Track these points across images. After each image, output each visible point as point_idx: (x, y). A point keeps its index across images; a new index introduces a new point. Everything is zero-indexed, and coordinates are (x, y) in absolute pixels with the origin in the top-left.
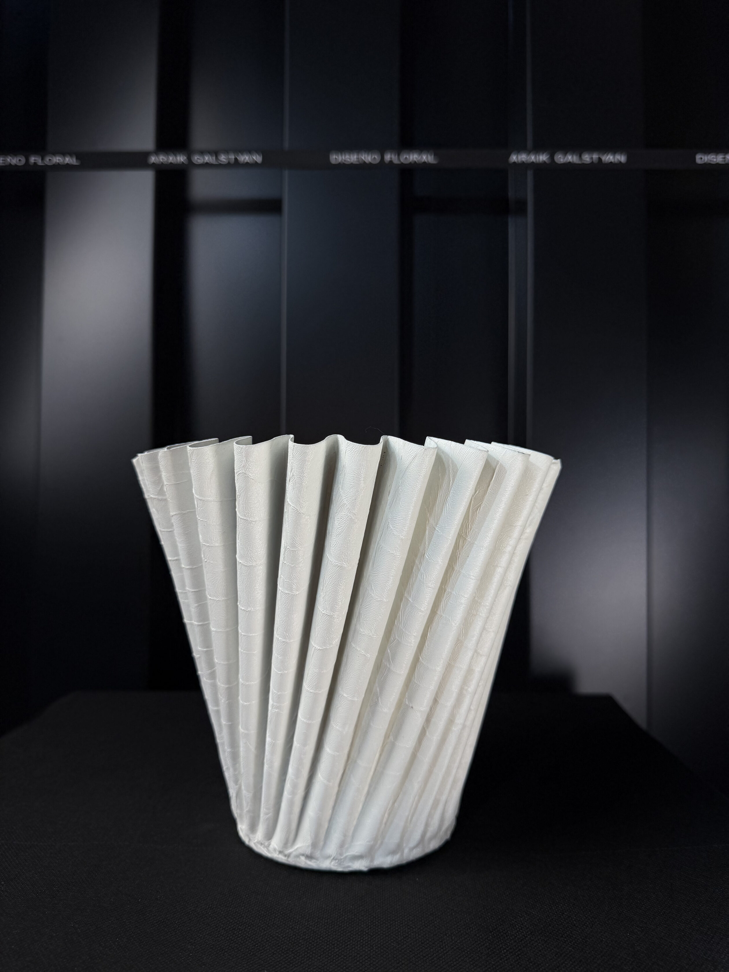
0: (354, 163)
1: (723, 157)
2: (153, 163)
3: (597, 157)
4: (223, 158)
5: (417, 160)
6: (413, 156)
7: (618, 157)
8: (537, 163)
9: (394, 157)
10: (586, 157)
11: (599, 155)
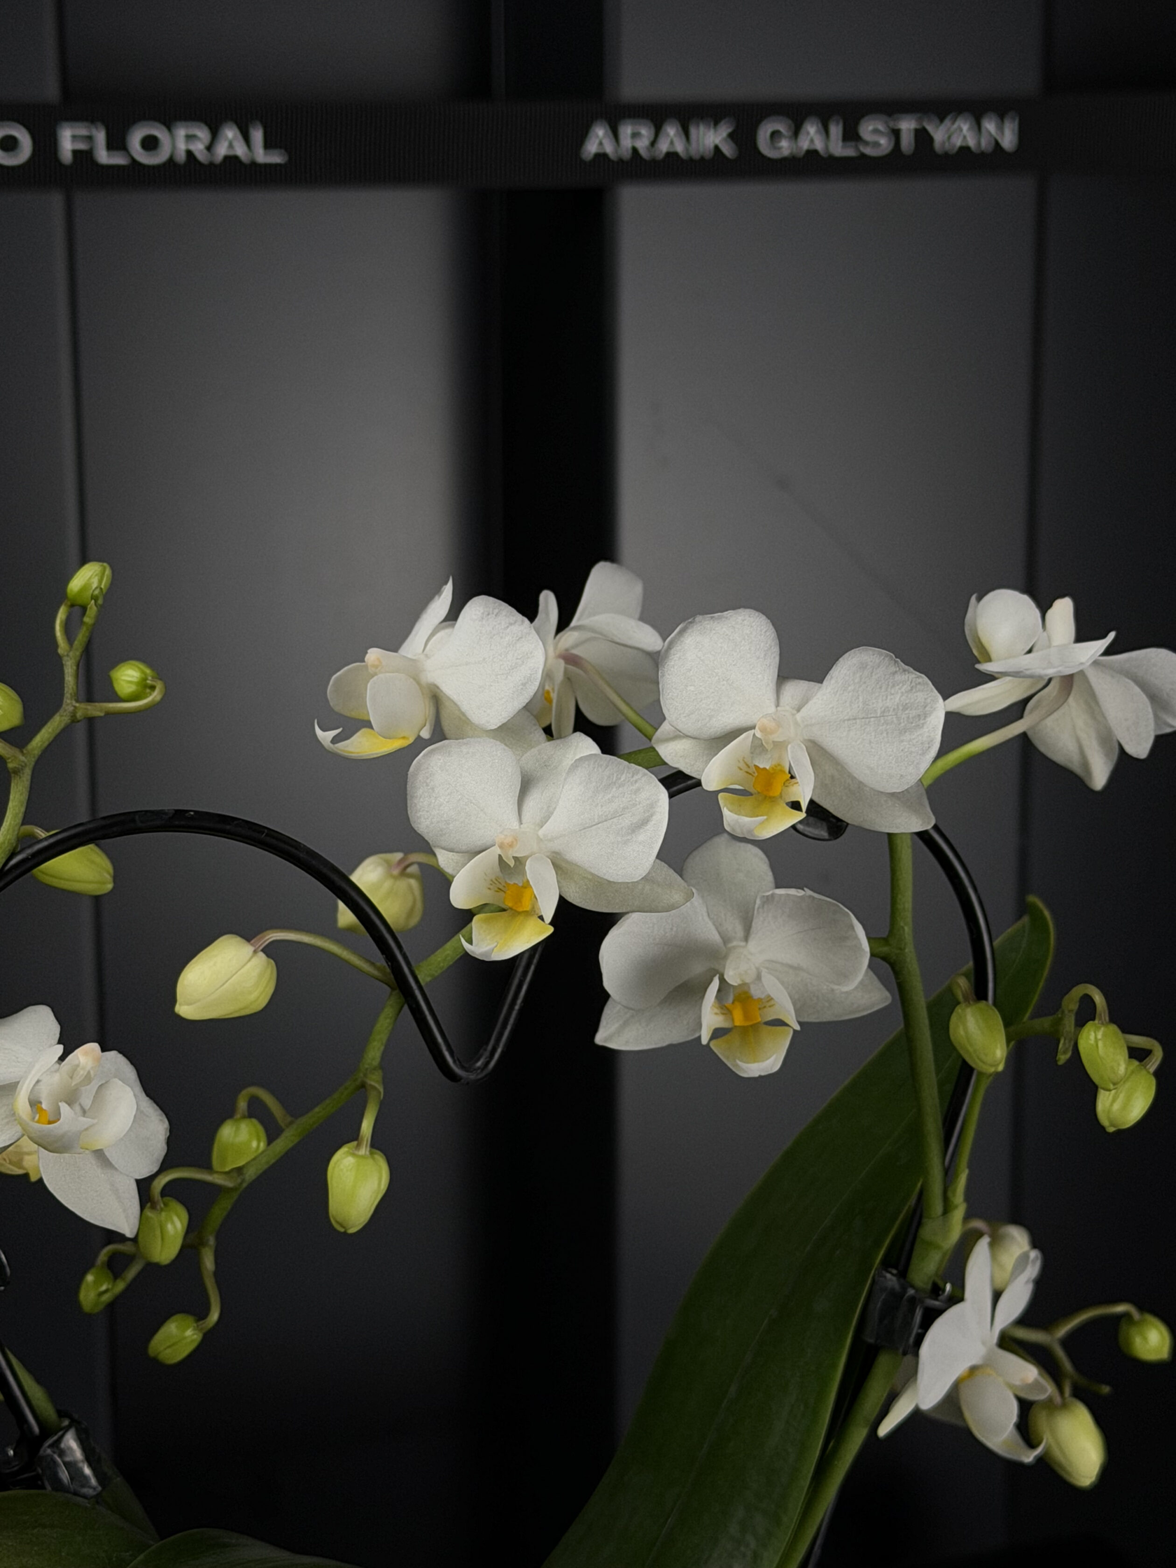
5: (198, 148)
6: (181, 132)
7: (990, 126)
8: (691, 160)
9: (100, 136)
10: (876, 131)
11: (919, 120)
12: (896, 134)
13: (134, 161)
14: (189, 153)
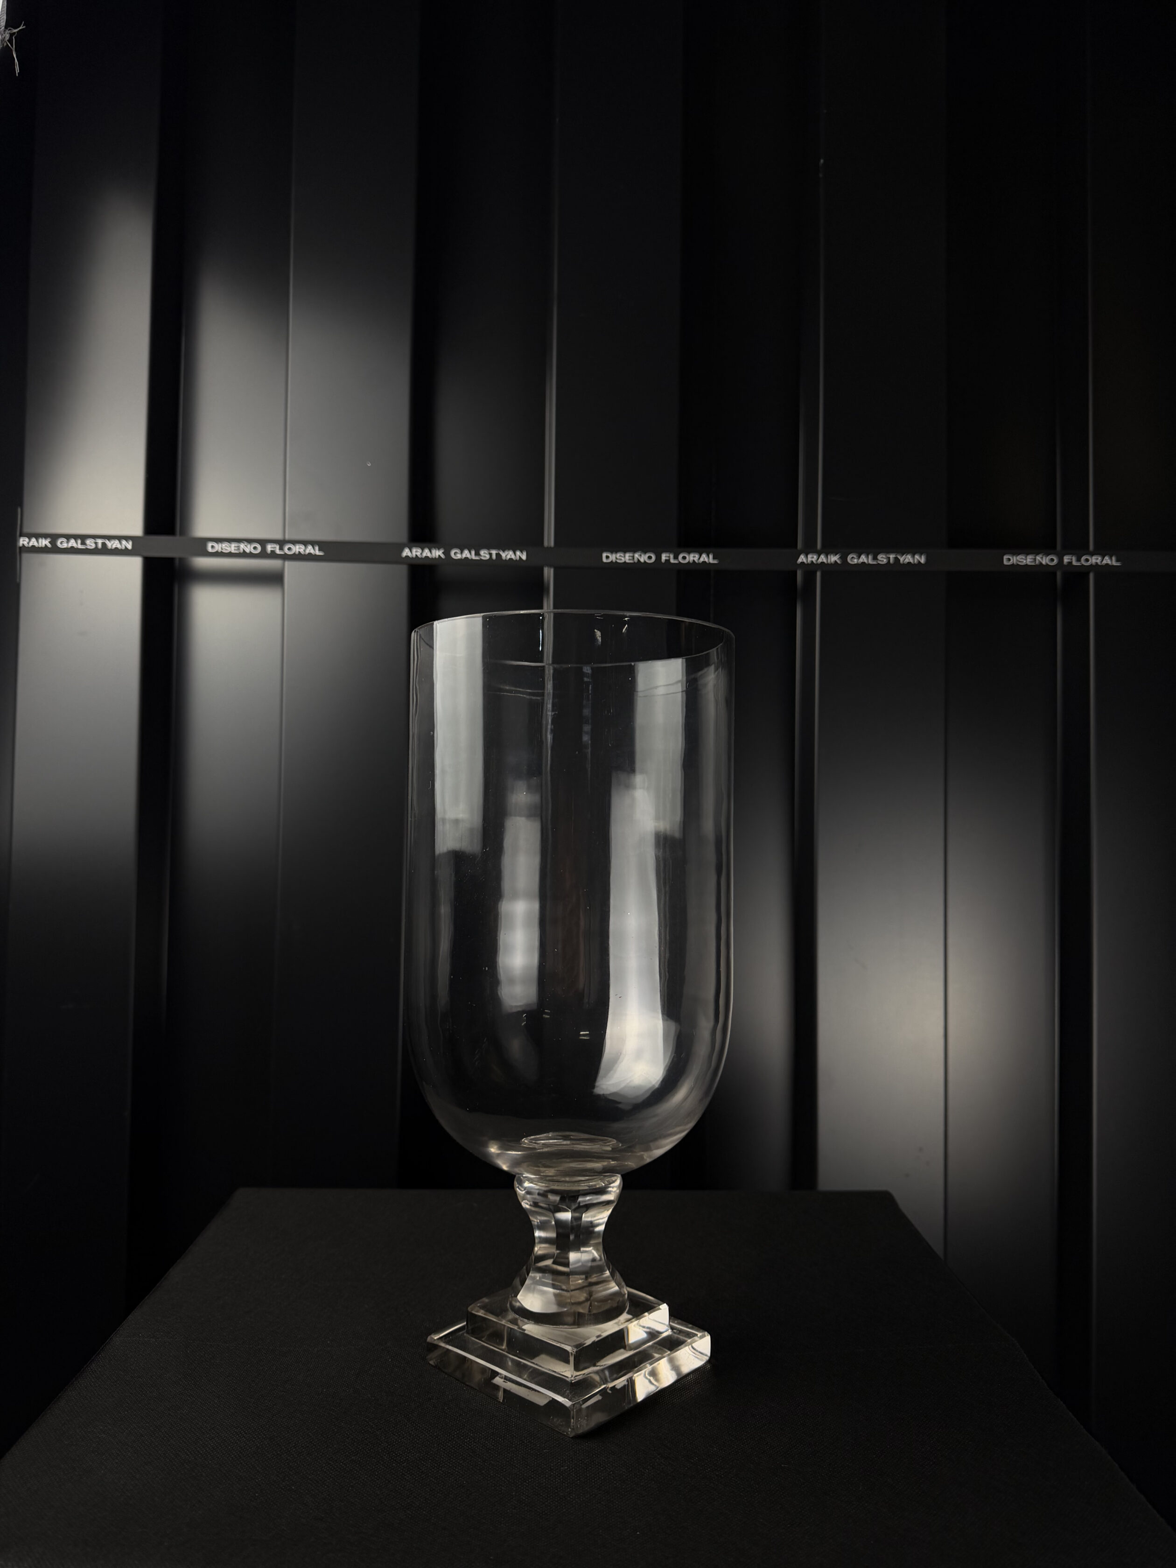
0: (627, 561)
1: (1033, 557)
2: (407, 557)
3: (894, 556)
4: (484, 554)
5: (696, 559)
6: (692, 555)
7: (917, 557)
8: (828, 564)
9: (672, 556)
10: (882, 557)
11: (896, 555)
12: (889, 558)
13: (680, 562)
14: (694, 560)
